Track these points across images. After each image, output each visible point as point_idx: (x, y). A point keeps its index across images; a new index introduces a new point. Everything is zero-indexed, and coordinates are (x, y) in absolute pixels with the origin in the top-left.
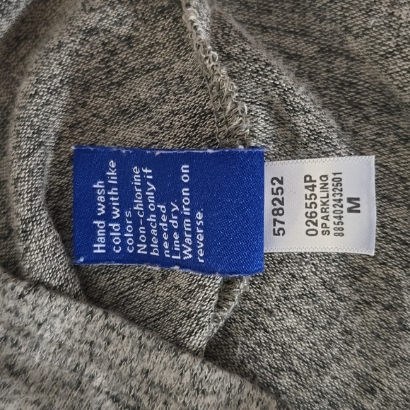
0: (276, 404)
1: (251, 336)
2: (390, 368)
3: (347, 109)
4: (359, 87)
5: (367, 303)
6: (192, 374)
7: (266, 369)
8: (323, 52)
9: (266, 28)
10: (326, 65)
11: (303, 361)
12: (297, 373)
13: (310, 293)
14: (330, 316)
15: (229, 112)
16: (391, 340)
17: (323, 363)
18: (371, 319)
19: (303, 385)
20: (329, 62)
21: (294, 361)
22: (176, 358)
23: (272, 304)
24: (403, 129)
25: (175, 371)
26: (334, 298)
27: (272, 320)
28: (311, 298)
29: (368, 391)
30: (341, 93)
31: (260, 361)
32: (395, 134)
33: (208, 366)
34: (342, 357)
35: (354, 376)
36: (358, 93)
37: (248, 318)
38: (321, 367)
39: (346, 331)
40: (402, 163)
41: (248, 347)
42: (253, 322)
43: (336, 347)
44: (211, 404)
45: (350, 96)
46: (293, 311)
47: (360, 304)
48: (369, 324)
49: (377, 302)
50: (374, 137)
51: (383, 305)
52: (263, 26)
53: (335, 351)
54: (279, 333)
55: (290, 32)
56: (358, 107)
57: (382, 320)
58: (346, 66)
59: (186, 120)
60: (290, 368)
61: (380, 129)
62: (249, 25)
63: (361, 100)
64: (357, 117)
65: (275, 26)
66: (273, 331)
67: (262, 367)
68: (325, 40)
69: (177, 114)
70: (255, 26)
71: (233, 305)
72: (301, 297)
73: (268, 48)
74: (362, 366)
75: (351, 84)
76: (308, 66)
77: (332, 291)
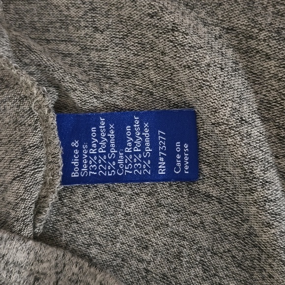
0: (88, 265)
1: (70, 227)
2: (156, 231)
3: (104, 80)
4: (108, 67)
5: (137, 194)
6: (35, 252)
7: (81, 246)
8: (83, 50)
9: (49, 40)
10: (87, 57)
11: (103, 237)
12: (100, 245)
13: (101, 195)
14: (115, 207)
15: (36, 94)
16: (154, 214)
17: (115, 236)
18: (141, 204)
19: (104, 251)
20: (88, 55)
21: (97, 238)
22: (24, 244)
23: (78, 206)
24: (138, 85)
25: (24, 252)
26: (117, 195)
27: (80, 216)
28: (102, 198)
29: (144, 248)
30: (99, 72)
31: (77, 242)
32: (134, 90)
33: (44, 246)
34: (126, 230)
35: (135, 240)
36: (108, 70)
37: (66, 218)
38: (114, 239)
39: (126, 214)
40: (142, 106)
41: (69, 235)
42: (69, 219)
43: (122, 225)
44: (46, 267)
45: (104, 73)
46: (92, 208)
47: (133, 195)
48: (140, 207)
49: (143, 192)
50: (123, 93)
51: (146, 193)
52: (47, 40)
53: (121, 227)
54: (86, 223)
55: (62, 41)
56: (110, 78)
57: (147, 203)
58: (97, 55)
59: (12, 104)
60: (95, 242)
61: (125, 89)
62: (39, 40)
63: (111, 74)
64: (111, 84)
65: (54, 38)
66: (82, 222)
67: (79, 245)
68: (82, 42)
69: (6, 102)
70: (43, 40)
71: (48, 209)
72: (95, 199)
73: (52, 52)
74: (139, 234)
75: (103, 66)
76: (77, 59)
77: (114, 191)
